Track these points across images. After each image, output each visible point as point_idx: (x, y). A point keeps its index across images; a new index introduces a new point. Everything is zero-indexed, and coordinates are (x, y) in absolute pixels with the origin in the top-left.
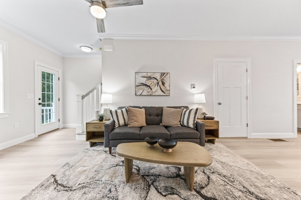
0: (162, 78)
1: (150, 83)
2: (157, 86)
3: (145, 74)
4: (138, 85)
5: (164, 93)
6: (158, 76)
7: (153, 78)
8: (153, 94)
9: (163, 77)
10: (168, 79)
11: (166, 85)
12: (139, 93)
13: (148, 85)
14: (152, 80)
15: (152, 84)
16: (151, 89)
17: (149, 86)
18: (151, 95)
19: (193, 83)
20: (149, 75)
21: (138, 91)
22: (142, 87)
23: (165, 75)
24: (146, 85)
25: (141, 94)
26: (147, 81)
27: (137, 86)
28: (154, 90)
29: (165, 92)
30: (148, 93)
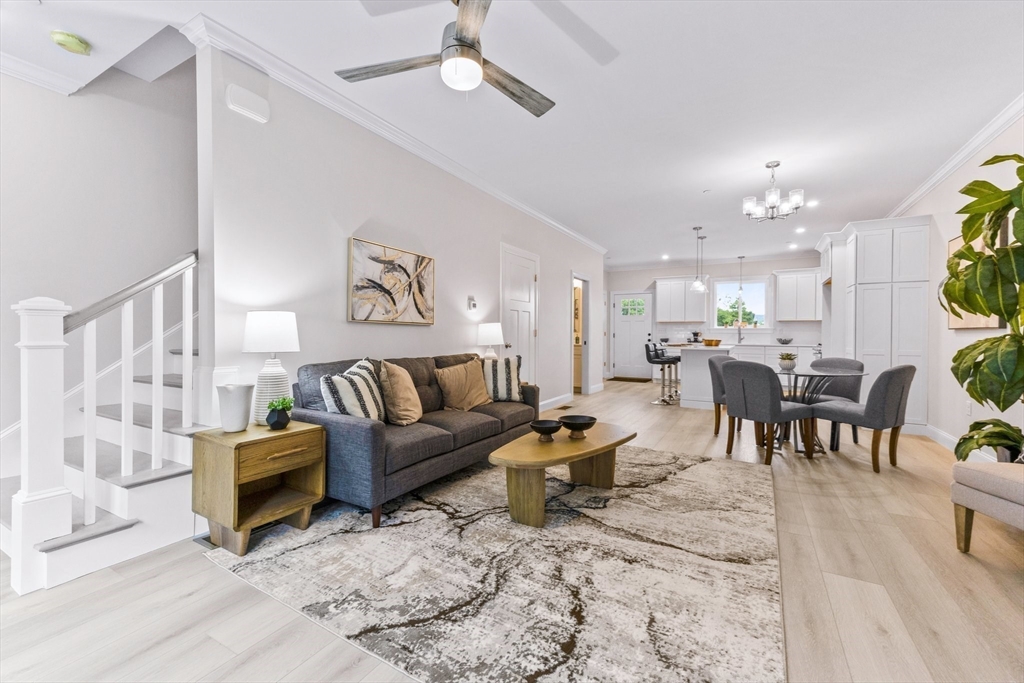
0: (419, 270)
1: (392, 282)
2: (407, 293)
3: (378, 252)
4: (360, 284)
5: (423, 317)
6: (409, 263)
7: (399, 269)
8: (400, 320)
9: (422, 267)
10: (431, 276)
11: (427, 292)
12: (361, 315)
13: (388, 288)
14: (396, 273)
15: (397, 286)
16: (395, 304)
17: (390, 293)
18: (393, 323)
19: (472, 294)
20: (390, 255)
21: (360, 307)
22: (371, 293)
23: (424, 264)
24: (380, 288)
25: (368, 317)
26: (383, 276)
27: (359, 288)
28: (400, 306)
29: (424, 313)
30: (386, 316)
